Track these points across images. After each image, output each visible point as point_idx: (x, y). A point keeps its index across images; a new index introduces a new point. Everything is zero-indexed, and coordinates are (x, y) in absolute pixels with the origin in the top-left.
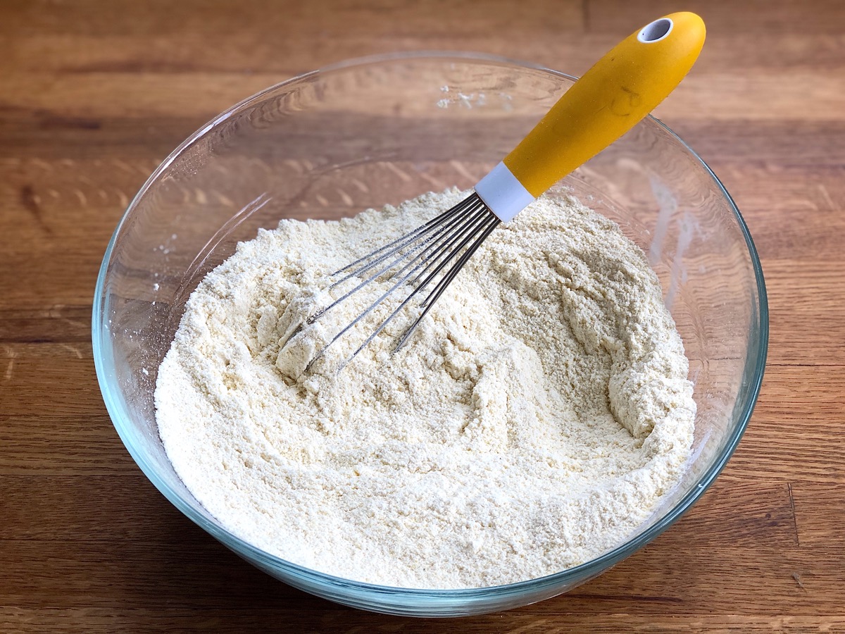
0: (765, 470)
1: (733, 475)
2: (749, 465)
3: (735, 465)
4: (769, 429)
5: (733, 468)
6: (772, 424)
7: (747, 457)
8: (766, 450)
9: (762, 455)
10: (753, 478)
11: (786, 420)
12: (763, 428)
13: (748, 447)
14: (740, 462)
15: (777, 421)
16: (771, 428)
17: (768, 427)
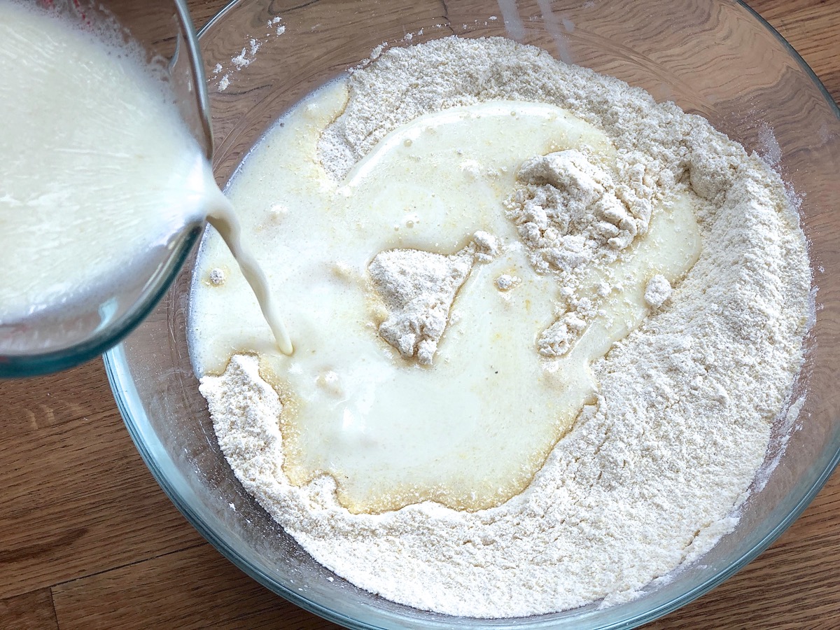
0: (825, 603)
1: (792, 621)
2: (806, 601)
3: (790, 607)
4: (815, 547)
5: (790, 611)
6: (816, 539)
7: (800, 591)
8: (818, 576)
9: (816, 584)
10: (815, 617)
11: (831, 529)
12: (807, 547)
13: (798, 578)
14: (795, 601)
15: (821, 533)
16: (816, 544)
17: (813, 545)
